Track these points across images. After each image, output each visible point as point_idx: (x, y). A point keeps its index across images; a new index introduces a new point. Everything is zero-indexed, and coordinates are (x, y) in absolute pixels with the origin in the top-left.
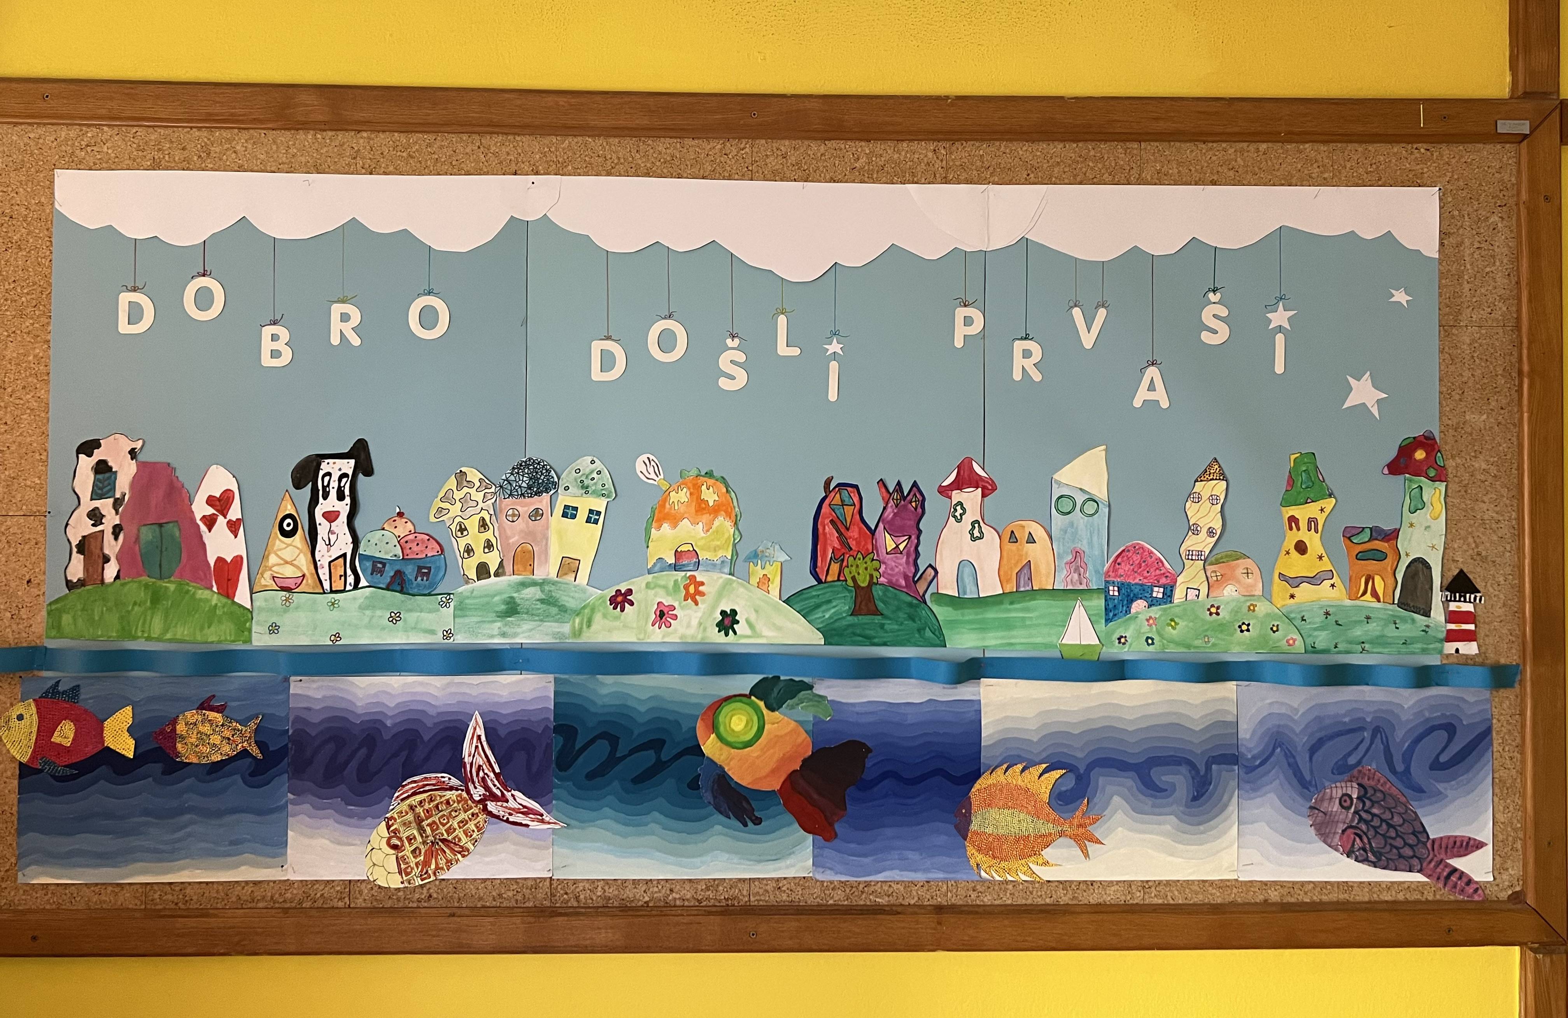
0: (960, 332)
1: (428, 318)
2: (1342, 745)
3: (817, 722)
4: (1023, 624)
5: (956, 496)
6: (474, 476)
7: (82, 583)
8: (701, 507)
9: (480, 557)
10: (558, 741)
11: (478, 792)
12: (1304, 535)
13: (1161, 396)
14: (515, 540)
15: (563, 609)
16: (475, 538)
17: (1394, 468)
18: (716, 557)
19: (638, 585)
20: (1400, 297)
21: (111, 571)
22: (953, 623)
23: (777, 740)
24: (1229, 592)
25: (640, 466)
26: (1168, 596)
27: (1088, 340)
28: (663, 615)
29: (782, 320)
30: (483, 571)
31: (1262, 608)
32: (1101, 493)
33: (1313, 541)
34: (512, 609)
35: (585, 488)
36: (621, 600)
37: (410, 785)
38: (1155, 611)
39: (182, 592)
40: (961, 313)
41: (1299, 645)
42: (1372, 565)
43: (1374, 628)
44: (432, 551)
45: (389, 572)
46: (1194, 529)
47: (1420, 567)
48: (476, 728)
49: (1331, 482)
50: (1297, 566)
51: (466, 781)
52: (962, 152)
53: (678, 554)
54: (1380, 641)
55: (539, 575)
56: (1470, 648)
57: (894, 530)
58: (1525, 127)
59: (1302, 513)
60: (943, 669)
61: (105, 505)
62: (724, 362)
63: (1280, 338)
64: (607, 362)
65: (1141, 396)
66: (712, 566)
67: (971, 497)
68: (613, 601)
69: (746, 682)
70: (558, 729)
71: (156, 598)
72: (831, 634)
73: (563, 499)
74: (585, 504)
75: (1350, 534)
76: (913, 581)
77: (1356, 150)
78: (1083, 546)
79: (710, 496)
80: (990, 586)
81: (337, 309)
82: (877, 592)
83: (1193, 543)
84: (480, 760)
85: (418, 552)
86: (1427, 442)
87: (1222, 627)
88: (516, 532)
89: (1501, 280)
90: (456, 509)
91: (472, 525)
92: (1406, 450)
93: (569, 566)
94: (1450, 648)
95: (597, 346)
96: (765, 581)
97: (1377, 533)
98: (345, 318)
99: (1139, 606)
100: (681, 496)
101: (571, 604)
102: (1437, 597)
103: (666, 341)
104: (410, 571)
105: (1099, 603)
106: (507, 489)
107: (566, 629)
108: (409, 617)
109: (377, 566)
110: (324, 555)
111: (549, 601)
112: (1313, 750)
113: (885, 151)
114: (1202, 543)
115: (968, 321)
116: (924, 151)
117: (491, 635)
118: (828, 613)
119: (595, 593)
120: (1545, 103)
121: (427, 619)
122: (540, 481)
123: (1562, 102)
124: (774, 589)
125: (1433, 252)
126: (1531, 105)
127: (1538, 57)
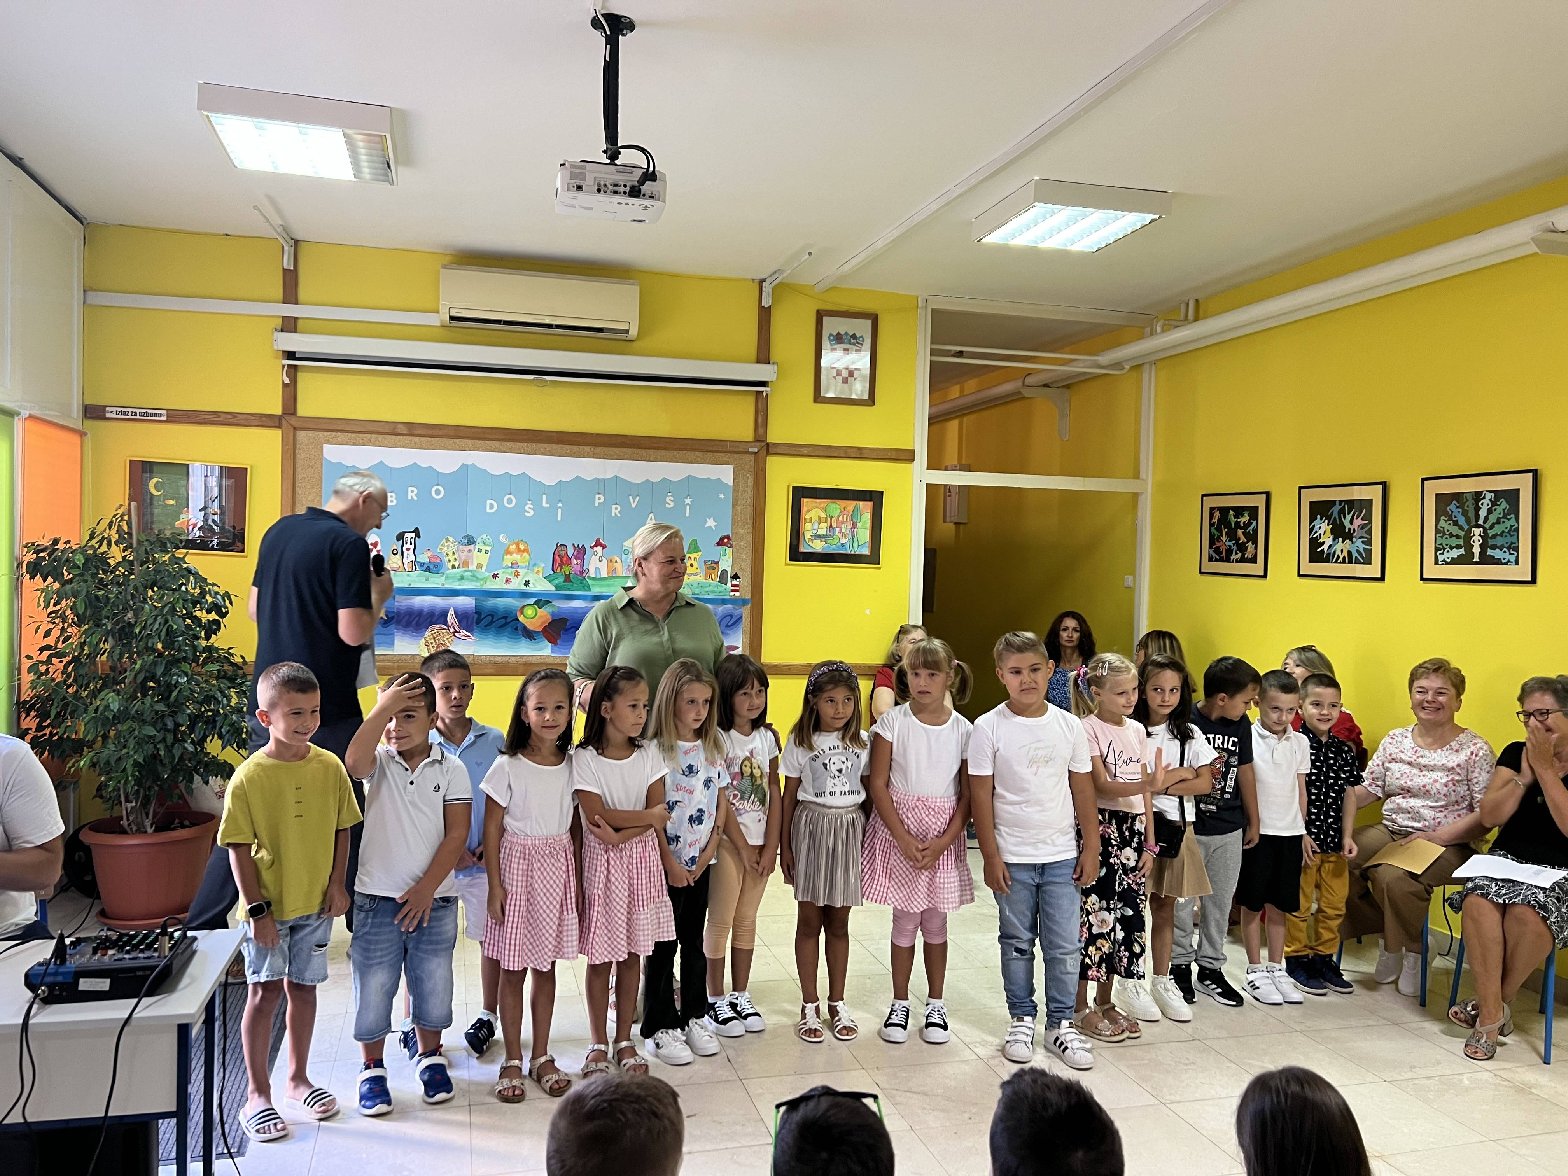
0: (597, 502)
1: (438, 492)
3: (553, 612)
5: (595, 549)
6: (451, 539)
8: (519, 550)
9: (453, 562)
10: (476, 616)
11: (452, 630)
14: (463, 558)
15: (478, 579)
16: (451, 557)
17: (718, 544)
18: (524, 565)
19: (500, 572)
20: (722, 496)
22: (593, 585)
23: (541, 617)
25: (501, 538)
27: (634, 506)
28: (507, 581)
29: (544, 496)
30: (453, 567)
33: (696, 564)
34: (462, 578)
35: (484, 544)
36: (495, 576)
37: (432, 628)
40: (597, 496)
42: (711, 571)
43: (711, 588)
44: (438, 561)
45: (425, 566)
47: (724, 572)
48: (451, 612)
49: (701, 548)
51: (449, 627)
52: (599, 450)
53: (512, 564)
54: (713, 592)
55: (470, 568)
56: (737, 594)
57: (576, 558)
58: (756, 450)
60: (590, 598)
62: (527, 508)
63: (688, 507)
64: (492, 507)
66: (523, 568)
67: (599, 549)
68: (493, 576)
69: (533, 601)
70: (476, 613)
72: (558, 587)
73: (478, 547)
74: (484, 548)
75: (705, 562)
76: (582, 573)
77: (710, 455)
79: (522, 547)
80: (604, 575)
81: (410, 489)
82: (571, 576)
84: (453, 621)
85: (434, 561)
86: (728, 537)
88: (464, 556)
89: (750, 492)
90: (445, 549)
91: (451, 553)
92: (722, 539)
93: (480, 566)
94: (732, 594)
95: (489, 502)
96: (538, 572)
97: (713, 562)
98: (412, 491)
100: (514, 547)
101: (480, 577)
102: (729, 579)
103: (510, 501)
104: (432, 567)
106: (461, 543)
107: (478, 584)
108: (431, 580)
109: (422, 564)
110: (406, 561)
111: (473, 576)
113: (575, 448)
115: (599, 499)
116: (587, 449)
117: (456, 585)
118: (557, 582)
119: (487, 574)
120: (763, 444)
121: (437, 580)
122: (471, 541)
123: (768, 444)
124: (541, 574)
125: (731, 484)
126: (758, 444)
127: (761, 430)
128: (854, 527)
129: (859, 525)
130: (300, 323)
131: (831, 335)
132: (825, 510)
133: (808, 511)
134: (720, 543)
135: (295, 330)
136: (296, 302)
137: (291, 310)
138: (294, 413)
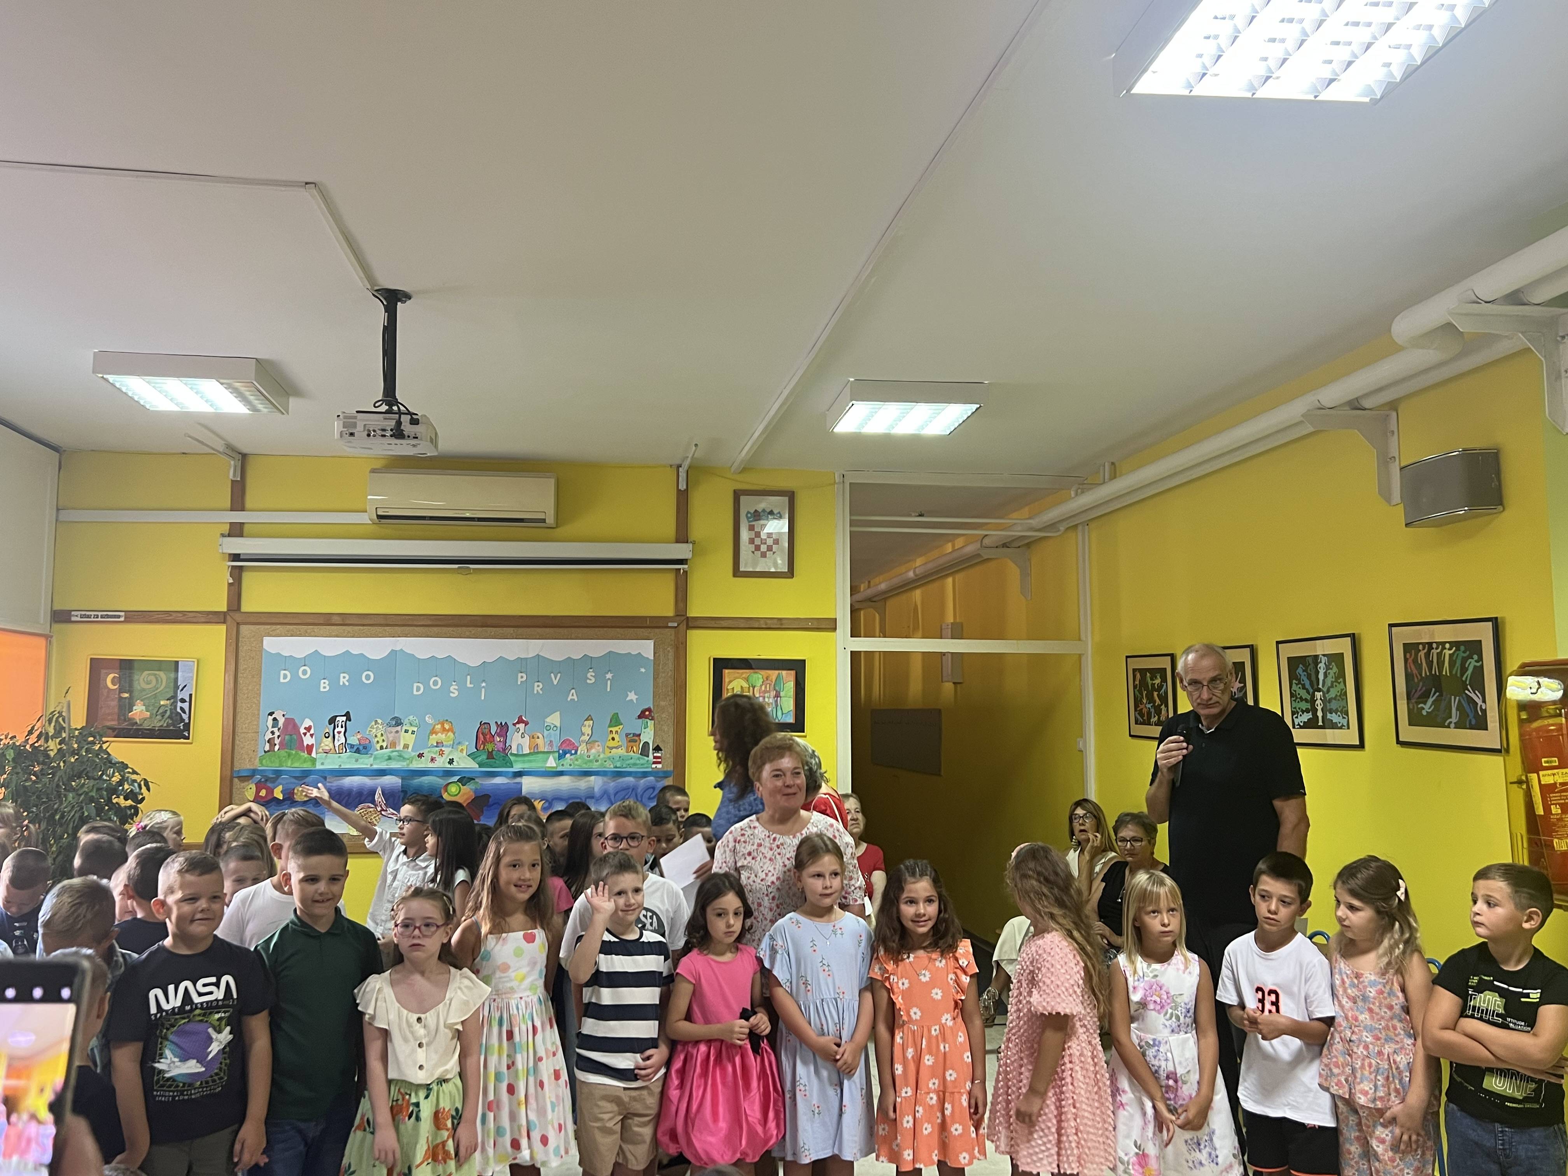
0: (520, 680)
1: (368, 677)
2: (624, 793)
3: (476, 789)
4: (535, 761)
5: (517, 726)
6: (380, 721)
7: (269, 751)
8: (444, 730)
9: (381, 744)
11: (379, 809)
12: (614, 735)
13: (575, 697)
14: (391, 739)
15: (404, 758)
16: (380, 739)
18: (448, 744)
19: (425, 751)
20: (643, 670)
21: (277, 748)
22: (516, 761)
23: (464, 794)
24: (593, 751)
25: (427, 718)
26: (576, 753)
27: (555, 683)
28: (433, 760)
29: (469, 677)
30: (382, 748)
31: (602, 756)
32: (558, 725)
33: (617, 737)
34: (390, 758)
35: (411, 725)
36: (421, 756)
37: (361, 806)
38: (573, 757)
39: (297, 754)
40: (520, 675)
41: (612, 766)
42: (632, 744)
43: (633, 761)
44: (367, 742)
45: (355, 748)
46: (583, 734)
47: (646, 744)
48: (379, 791)
49: (622, 721)
50: (612, 744)
51: (376, 806)
52: (521, 630)
53: (437, 743)
54: (635, 764)
55: (397, 749)
56: (659, 766)
57: (499, 736)
58: (676, 625)
59: (614, 729)
60: (510, 775)
61: (275, 730)
62: (452, 689)
63: (609, 682)
64: (418, 689)
65: (570, 697)
66: (447, 746)
67: (522, 726)
68: (419, 756)
69: (456, 778)
70: (402, 791)
71: (289, 755)
72: (481, 765)
73: (405, 728)
74: (411, 729)
75: (627, 735)
76: (504, 750)
77: (630, 631)
78: (552, 739)
79: (447, 726)
80: (526, 751)
81: (342, 675)
82: (494, 753)
83: (583, 738)
84: (380, 800)
85: (362, 742)
86: (649, 710)
87: (591, 761)
88: (391, 737)
89: (670, 666)
90: (374, 730)
91: (379, 735)
92: (643, 712)
93: (406, 746)
94: (654, 766)
95: (415, 685)
96: (462, 750)
97: (634, 735)
98: (344, 677)
99: (568, 755)
100: (439, 726)
101: (406, 756)
102: (651, 752)
103: (435, 683)
104: (361, 748)
105: (557, 755)
106: (389, 725)
107: (405, 764)
108: (360, 761)
109: (352, 746)
110: (337, 744)
111: (400, 756)
112: (615, 795)
113: (499, 630)
114: (586, 738)
115: (522, 677)
116: (511, 630)
117: (383, 766)
118: (480, 759)
119: (413, 754)
120: (683, 618)
121: (366, 761)
122: (398, 722)
123: (688, 618)
124: (465, 752)
125: (652, 658)
126: (678, 618)
127: (681, 605)
128: (777, 696)
129: (782, 694)
130: (246, 528)
131: (748, 512)
132: (747, 680)
133: (730, 682)
134: (641, 716)
135: (241, 535)
136: (243, 510)
137: (237, 517)
138: (239, 608)
